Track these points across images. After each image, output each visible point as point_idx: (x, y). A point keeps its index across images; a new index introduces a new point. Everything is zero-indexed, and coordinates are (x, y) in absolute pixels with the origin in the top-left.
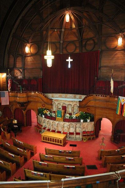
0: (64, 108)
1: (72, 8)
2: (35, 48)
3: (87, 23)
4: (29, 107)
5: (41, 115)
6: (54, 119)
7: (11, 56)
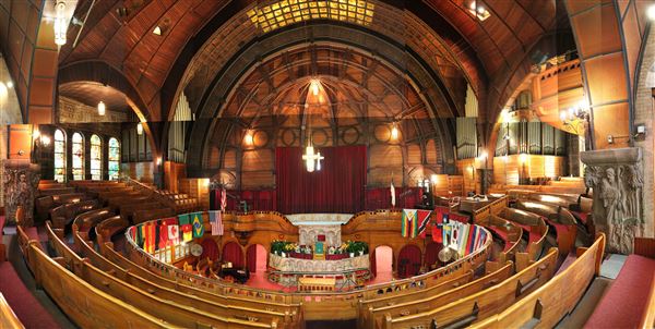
0: (322, 238)
1: (320, 76)
2: (262, 138)
3: (345, 98)
4: (253, 240)
5: (280, 254)
6: (310, 257)
7: (215, 149)
